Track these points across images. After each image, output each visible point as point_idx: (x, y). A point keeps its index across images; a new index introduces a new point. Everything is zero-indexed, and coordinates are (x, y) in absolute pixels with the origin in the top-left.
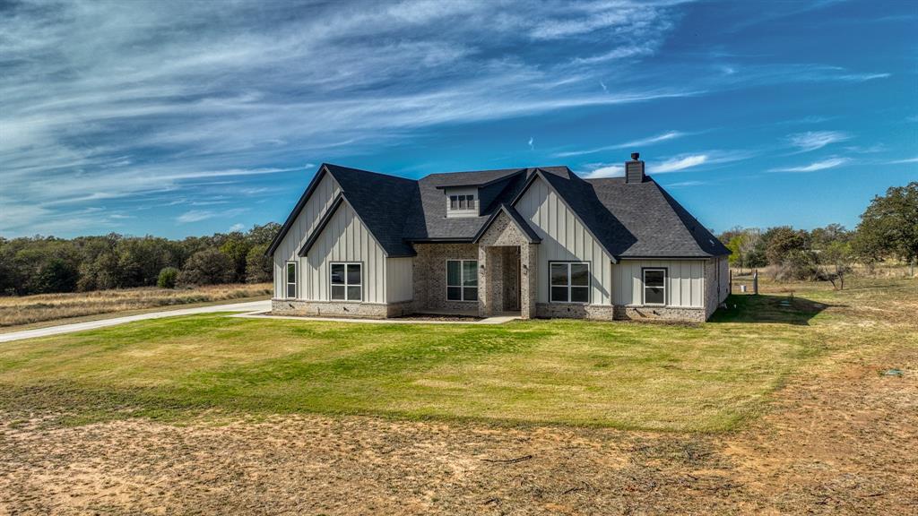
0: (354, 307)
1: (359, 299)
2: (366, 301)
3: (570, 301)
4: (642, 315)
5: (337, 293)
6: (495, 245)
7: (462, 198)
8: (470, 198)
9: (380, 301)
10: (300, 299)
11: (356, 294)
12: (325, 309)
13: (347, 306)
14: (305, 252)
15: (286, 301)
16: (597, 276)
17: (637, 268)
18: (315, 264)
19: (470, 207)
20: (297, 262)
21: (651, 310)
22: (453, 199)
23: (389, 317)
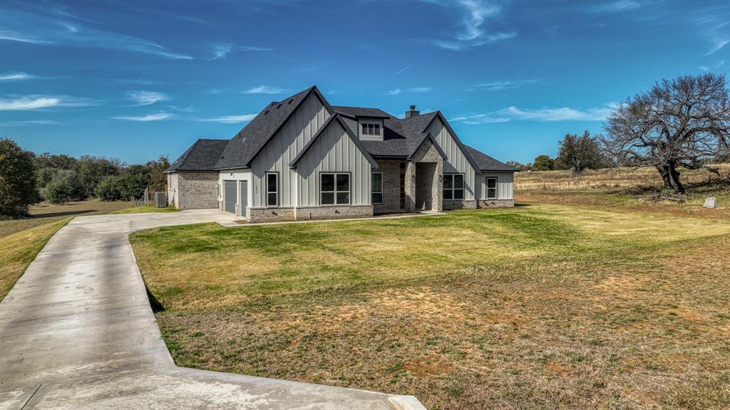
0: (343, 209)
1: (348, 203)
2: (354, 204)
3: (453, 198)
4: (487, 205)
5: (326, 199)
6: (422, 161)
7: (371, 126)
8: (377, 126)
9: (366, 203)
10: (281, 206)
11: (343, 199)
12: (316, 213)
13: (338, 209)
14: (295, 166)
15: (269, 209)
16: (468, 183)
17: (483, 178)
18: (305, 175)
19: (377, 133)
20: (278, 173)
21: (491, 201)
22: (364, 126)
23: (375, 215)
